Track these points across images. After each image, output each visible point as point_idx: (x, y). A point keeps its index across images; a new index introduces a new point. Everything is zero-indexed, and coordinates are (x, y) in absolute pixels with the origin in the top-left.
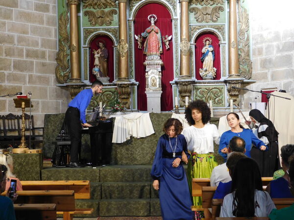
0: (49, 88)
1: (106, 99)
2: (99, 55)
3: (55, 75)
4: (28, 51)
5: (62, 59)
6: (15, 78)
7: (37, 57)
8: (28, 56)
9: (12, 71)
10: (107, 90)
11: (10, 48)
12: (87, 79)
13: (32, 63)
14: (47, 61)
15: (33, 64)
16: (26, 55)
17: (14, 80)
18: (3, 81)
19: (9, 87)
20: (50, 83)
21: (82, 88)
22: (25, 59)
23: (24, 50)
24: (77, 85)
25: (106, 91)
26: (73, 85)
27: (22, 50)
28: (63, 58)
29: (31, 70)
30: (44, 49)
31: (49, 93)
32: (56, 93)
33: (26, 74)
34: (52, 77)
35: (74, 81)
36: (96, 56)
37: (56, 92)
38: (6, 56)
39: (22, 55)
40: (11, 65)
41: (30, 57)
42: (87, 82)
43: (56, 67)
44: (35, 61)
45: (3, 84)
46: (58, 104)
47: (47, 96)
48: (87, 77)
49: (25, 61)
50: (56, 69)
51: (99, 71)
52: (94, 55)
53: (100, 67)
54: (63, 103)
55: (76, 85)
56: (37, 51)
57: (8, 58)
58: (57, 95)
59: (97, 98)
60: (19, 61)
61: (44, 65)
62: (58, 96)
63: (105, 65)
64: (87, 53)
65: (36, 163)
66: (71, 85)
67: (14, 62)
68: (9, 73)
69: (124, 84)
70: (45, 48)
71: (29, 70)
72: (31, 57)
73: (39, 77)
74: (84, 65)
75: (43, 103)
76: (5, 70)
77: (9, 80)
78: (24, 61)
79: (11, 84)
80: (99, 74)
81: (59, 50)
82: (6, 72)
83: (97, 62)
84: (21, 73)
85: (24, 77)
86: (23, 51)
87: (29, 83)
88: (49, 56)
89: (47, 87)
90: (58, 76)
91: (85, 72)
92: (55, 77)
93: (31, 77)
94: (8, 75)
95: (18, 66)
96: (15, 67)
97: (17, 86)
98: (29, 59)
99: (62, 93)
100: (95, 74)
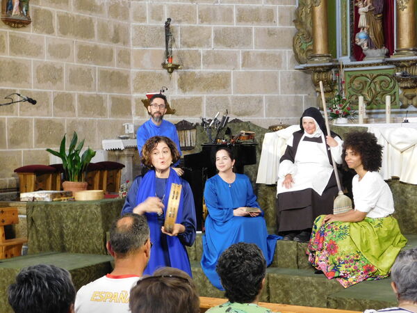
0: (281, 73)
1: (378, 90)
2: (366, 9)
3: (292, 50)
4: (241, 11)
5: (304, 19)
6: (218, 59)
7: (258, 20)
8: (240, 19)
9: (213, 47)
10: (379, 72)
11: (208, 9)
12: (346, 55)
13: (248, 31)
14: (278, 26)
15: (251, 33)
16: (237, 18)
17: (216, 62)
18: (197, 65)
19: (208, 74)
20: (283, 65)
21: (333, 70)
22: (235, 25)
23: (235, 11)
24: (322, 67)
25: (378, 75)
26: (315, 67)
27: (230, 10)
28: (306, 17)
29: (246, 43)
30: (271, 5)
31: (281, 83)
32: (294, 82)
33: (239, 51)
34: (288, 54)
35: (316, 60)
36: (362, 10)
37: (295, 79)
38: (202, 22)
39: (230, 20)
40: (210, 37)
41: (244, 21)
42: (346, 60)
43: (293, 35)
44: (254, 27)
45: (197, 71)
46: (298, 100)
47: (277, 87)
48: (347, 51)
49: (236, 30)
50: (294, 39)
51: (368, 37)
52: (357, 8)
53: (368, 31)
54: (307, 99)
55: (319, 67)
56: (258, 9)
57: (205, 25)
58: (296, 84)
59: (362, 89)
60: (225, 30)
61: (270, 33)
62: (298, 87)
63: (379, 27)
64: (346, 6)
65: (97, 220)
66: (312, 67)
67: (216, 32)
68: (207, 52)
69: (404, 61)
70: (273, 3)
71: (244, 44)
72: (247, 21)
73: (263, 56)
74: (342, 30)
75: (270, 100)
76: (201, 46)
77: (207, 63)
78: (234, 29)
79: (211, 70)
80: (366, 44)
81: (299, 4)
82: (202, 50)
83: (363, 22)
84: (229, 50)
85: (235, 57)
86: (232, 12)
87: (242, 66)
88: (281, 17)
89: (277, 73)
90: (297, 50)
91: (343, 41)
92: (293, 53)
93: (246, 56)
94: (205, 54)
95: (221, 38)
96: (217, 40)
97: (221, 73)
98: (242, 26)
99: (306, 81)
100: (359, 44)
